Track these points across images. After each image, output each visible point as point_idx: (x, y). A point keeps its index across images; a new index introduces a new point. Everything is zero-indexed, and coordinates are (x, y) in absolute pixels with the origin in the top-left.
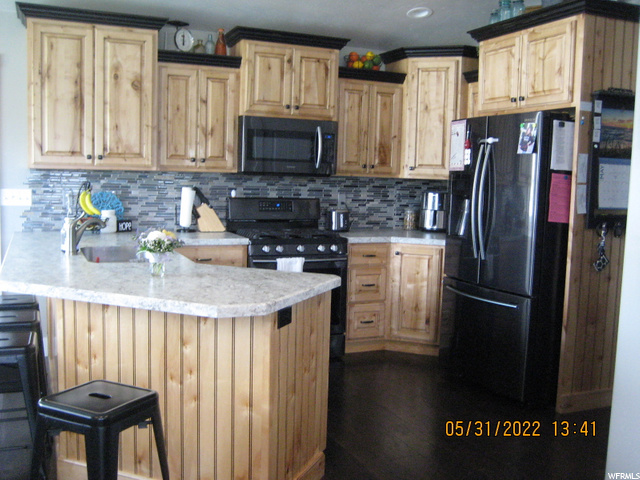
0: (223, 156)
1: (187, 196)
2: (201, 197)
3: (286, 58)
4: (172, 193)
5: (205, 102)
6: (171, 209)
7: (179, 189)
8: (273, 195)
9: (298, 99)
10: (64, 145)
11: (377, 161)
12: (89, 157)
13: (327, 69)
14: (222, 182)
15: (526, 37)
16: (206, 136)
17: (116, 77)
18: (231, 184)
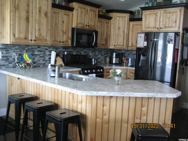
0: (68, 41)
1: (53, 54)
2: (57, 55)
3: (86, 10)
4: (47, 53)
5: (63, 22)
6: (47, 59)
7: (50, 51)
8: (75, 53)
9: (89, 23)
11: (105, 43)
12: (31, 40)
13: (96, 14)
14: (61, 49)
16: (63, 34)
17: (40, 11)
18: (64, 50)
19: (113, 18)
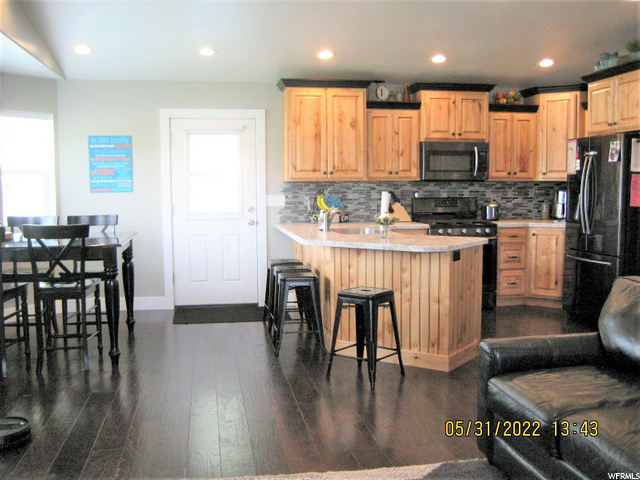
0: (410, 170)
1: (385, 197)
2: (394, 198)
3: (451, 101)
4: (374, 195)
5: (397, 133)
6: (374, 207)
7: (380, 193)
8: (444, 195)
9: (460, 128)
10: (309, 166)
11: (518, 169)
12: (325, 173)
13: (480, 106)
14: (408, 188)
15: (617, 81)
16: (398, 156)
17: (340, 121)
18: (415, 189)
19: (540, 108)
